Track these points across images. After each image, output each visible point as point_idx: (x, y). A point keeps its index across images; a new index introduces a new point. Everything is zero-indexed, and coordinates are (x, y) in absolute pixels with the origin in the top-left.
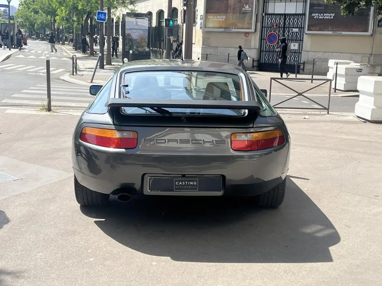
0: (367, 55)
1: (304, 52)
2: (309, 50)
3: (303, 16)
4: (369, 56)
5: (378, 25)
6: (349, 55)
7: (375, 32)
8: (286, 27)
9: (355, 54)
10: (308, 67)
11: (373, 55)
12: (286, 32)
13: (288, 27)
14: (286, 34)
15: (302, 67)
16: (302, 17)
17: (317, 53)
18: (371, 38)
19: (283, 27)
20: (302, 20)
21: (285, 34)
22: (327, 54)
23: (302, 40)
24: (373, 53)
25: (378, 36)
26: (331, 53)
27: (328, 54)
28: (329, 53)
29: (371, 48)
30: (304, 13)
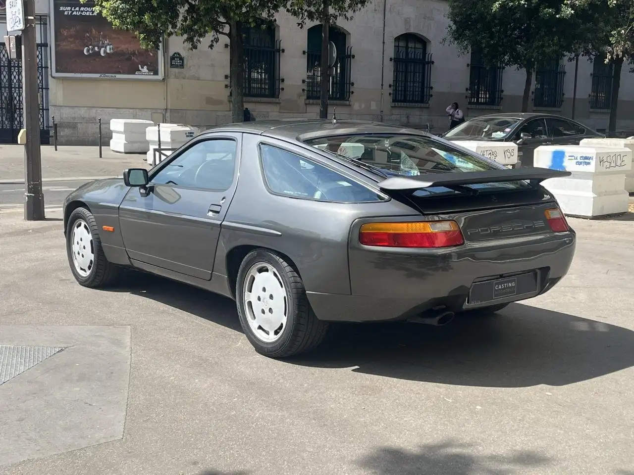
0: (159, 111)
1: (53, 108)
2: (62, 105)
3: (43, 48)
4: (164, 113)
5: (171, 64)
6: (131, 110)
7: (168, 75)
8: (12, 65)
9: (141, 109)
10: (63, 133)
11: (169, 111)
12: (15, 74)
13: (17, 65)
14: (15, 77)
15: (52, 133)
16: (41, 49)
17: (76, 109)
18: (163, 83)
19: (7, 66)
20: (41, 55)
21: (13, 77)
22: (94, 110)
23: (47, 89)
24: (169, 107)
25: (172, 81)
26: (101, 109)
27: (96, 111)
28: (97, 109)
29: (164, 99)
30: (43, 42)
